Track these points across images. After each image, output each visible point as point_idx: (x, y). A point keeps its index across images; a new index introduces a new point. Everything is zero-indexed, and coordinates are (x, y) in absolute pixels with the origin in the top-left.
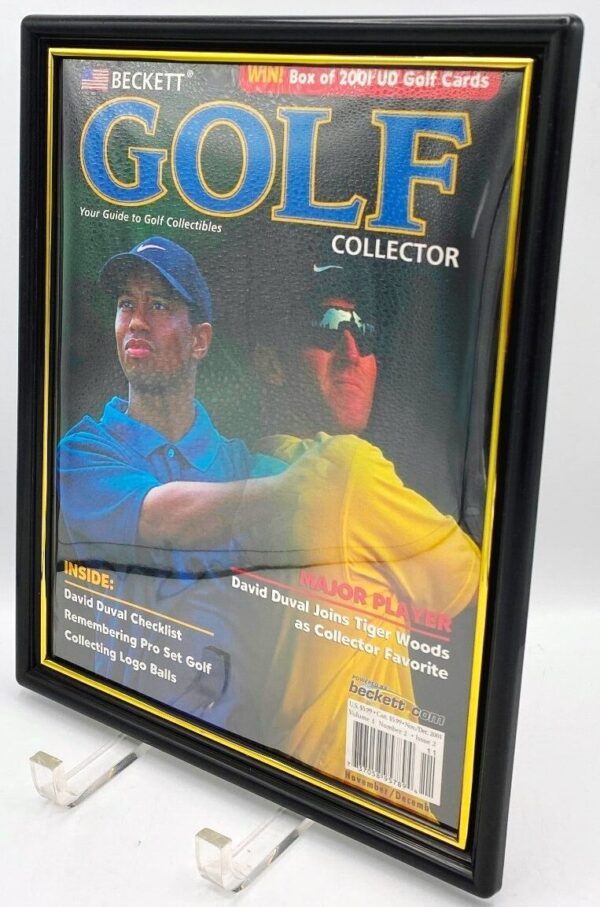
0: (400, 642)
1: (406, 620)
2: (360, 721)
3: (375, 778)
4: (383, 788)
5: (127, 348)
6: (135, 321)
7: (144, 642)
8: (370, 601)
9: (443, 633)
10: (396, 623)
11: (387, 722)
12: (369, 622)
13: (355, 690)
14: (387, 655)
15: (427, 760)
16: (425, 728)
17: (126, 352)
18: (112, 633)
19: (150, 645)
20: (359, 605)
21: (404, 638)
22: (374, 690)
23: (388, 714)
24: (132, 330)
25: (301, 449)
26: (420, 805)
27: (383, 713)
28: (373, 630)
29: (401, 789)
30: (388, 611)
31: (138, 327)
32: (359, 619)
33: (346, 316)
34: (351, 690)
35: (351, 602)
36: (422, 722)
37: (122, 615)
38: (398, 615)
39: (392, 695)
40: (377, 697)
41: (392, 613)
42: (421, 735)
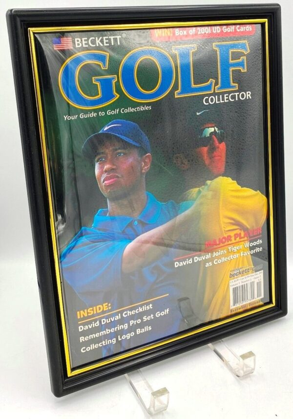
0: (246, 247)
1: (247, 237)
2: (234, 287)
3: (242, 304)
4: (245, 306)
5: (103, 182)
6: (107, 167)
7: (132, 322)
8: (233, 238)
9: (259, 235)
10: (243, 241)
11: (244, 280)
12: (234, 247)
13: (232, 276)
14: (242, 254)
15: (259, 284)
16: (257, 273)
17: (104, 184)
18: (112, 330)
19: (135, 322)
20: (230, 242)
21: (247, 244)
22: (238, 271)
23: (244, 277)
24: (106, 171)
25: (199, 192)
26: (258, 302)
27: (242, 277)
28: (235, 248)
29: (251, 301)
30: (241, 238)
31: (108, 169)
32: (230, 248)
33: (212, 130)
34: (230, 277)
35: (226, 243)
36: (256, 271)
37: (118, 318)
38: (244, 238)
39: (244, 269)
40: (240, 273)
41: (242, 238)
42: (256, 276)
